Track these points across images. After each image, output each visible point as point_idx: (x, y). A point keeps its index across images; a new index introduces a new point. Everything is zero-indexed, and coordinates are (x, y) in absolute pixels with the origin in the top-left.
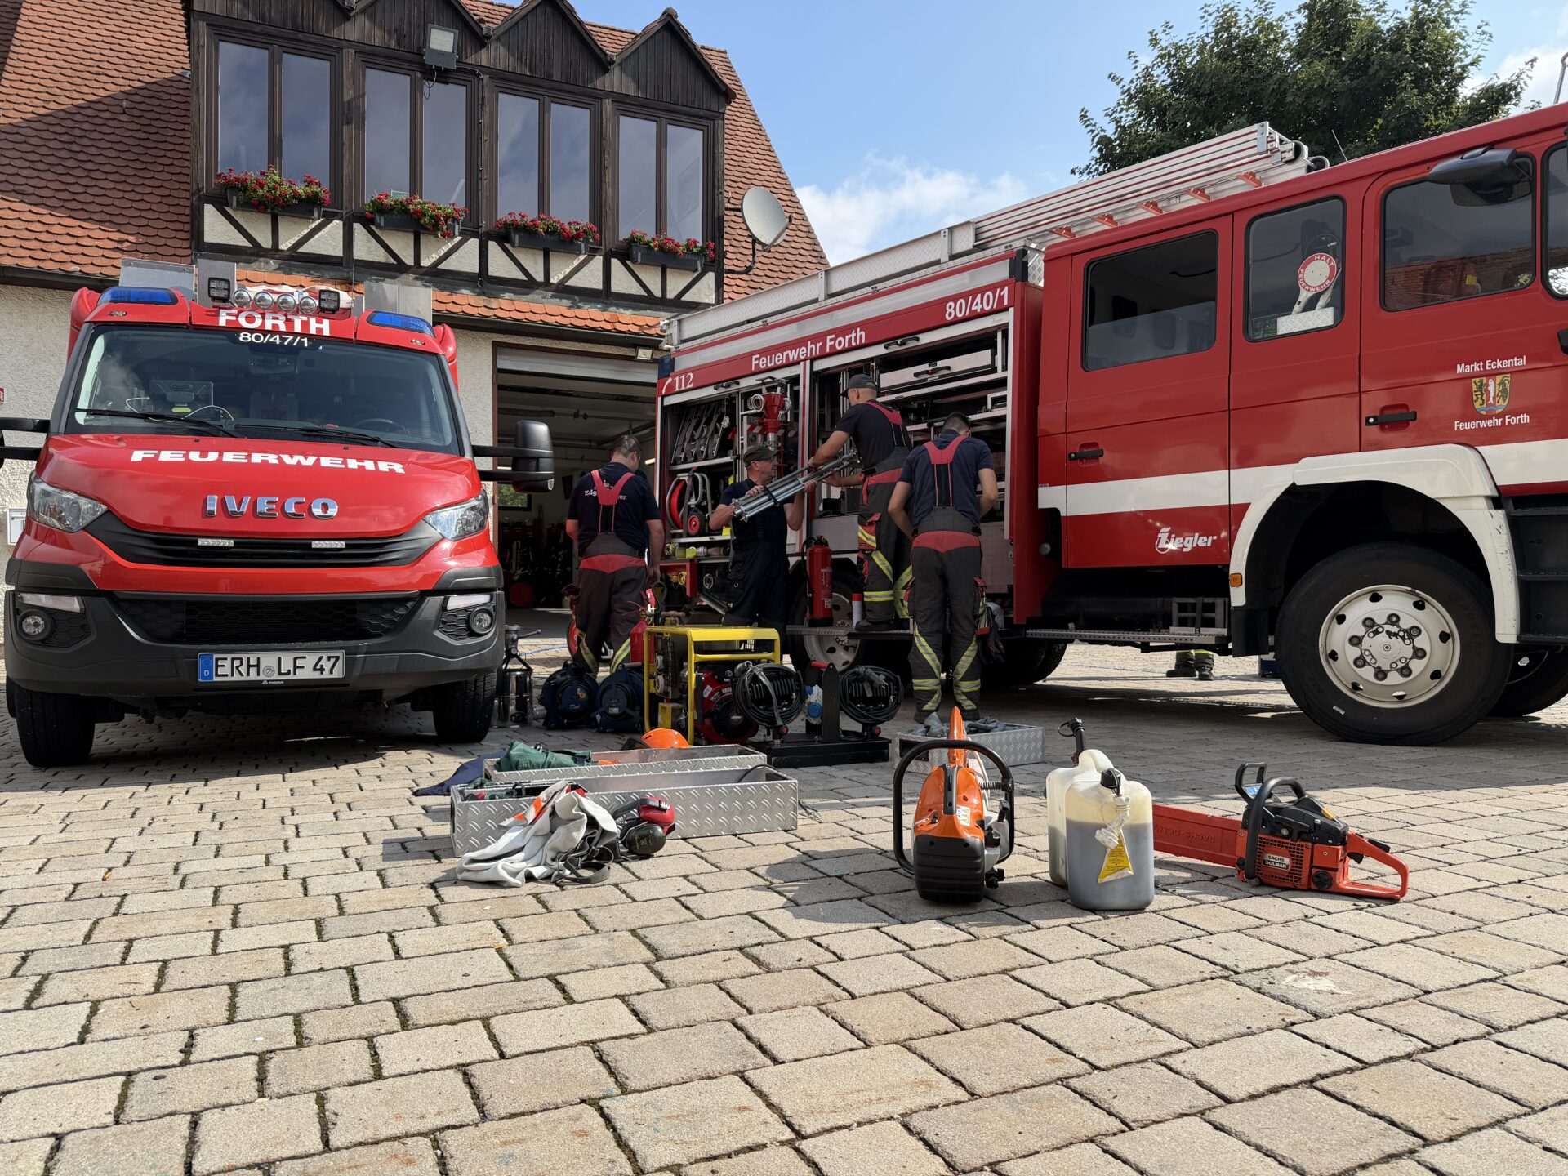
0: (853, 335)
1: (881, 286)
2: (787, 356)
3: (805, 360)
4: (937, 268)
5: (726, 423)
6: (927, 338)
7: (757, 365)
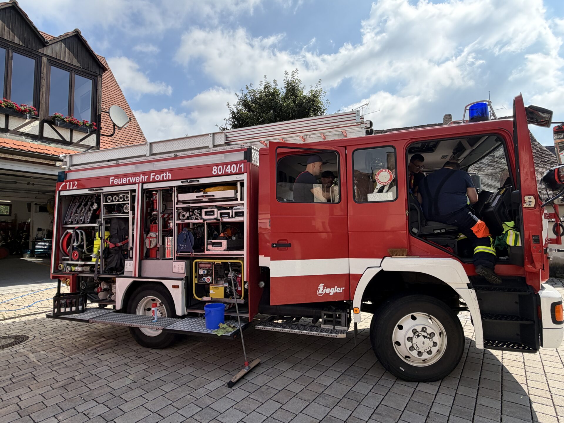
0: (165, 174)
1: (179, 154)
2: (129, 180)
3: (139, 183)
4: (207, 149)
5: (95, 206)
6: (202, 181)
7: (113, 182)
